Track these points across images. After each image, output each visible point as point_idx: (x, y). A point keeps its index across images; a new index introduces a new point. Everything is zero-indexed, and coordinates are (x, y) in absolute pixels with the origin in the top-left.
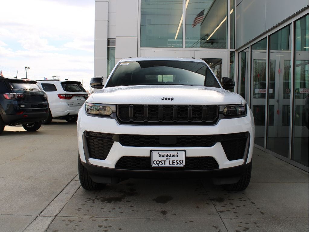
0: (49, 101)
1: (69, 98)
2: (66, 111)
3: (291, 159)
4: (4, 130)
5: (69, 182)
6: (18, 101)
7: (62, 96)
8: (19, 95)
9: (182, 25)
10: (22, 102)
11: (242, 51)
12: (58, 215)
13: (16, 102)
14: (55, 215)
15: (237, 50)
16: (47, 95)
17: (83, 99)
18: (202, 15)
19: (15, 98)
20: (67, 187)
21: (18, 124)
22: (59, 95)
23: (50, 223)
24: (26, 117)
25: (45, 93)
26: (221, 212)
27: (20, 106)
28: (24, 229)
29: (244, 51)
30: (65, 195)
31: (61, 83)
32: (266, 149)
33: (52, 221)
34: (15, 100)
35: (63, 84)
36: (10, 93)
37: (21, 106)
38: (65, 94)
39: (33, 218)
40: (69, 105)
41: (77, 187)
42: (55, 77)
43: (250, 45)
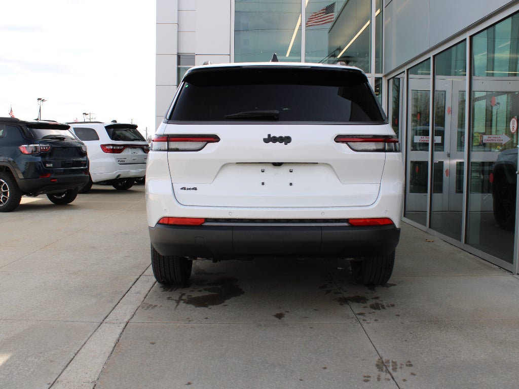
0: (89, 156)
1: (119, 151)
2: (115, 172)
3: (466, 242)
4: (21, 203)
5: (137, 277)
6: (42, 158)
7: (107, 147)
8: (43, 147)
9: (300, 29)
10: (47, 159)
11: (393, 78)
12: (130, 321)
13: (40, 159)
14: (126, 320)
15: (385, 76)
16: (85, 146)
17: (140, 152)
18: (332, 12)
19: (37, 152)
20: (135, 285)
21: (42, 194)
22: (103, 146)
23: (121, 331)
24: (54, 182)
25: (83, 144)
26: (359, 314)
27: (45, 165)
28: (86, 338)
29: (397, 77)
30: (134, 295)
31: (105, 127)
32: (430, 229)
33: (124, 329)
34: (38, 156)
35: (108, 128)
36: (29, 144)
37: (48, 165)
38: (113, 145)
39: (96, 325)
40: (119, 162)
41: (151, 284)
42: (87, 114)
43: (405, 69)
